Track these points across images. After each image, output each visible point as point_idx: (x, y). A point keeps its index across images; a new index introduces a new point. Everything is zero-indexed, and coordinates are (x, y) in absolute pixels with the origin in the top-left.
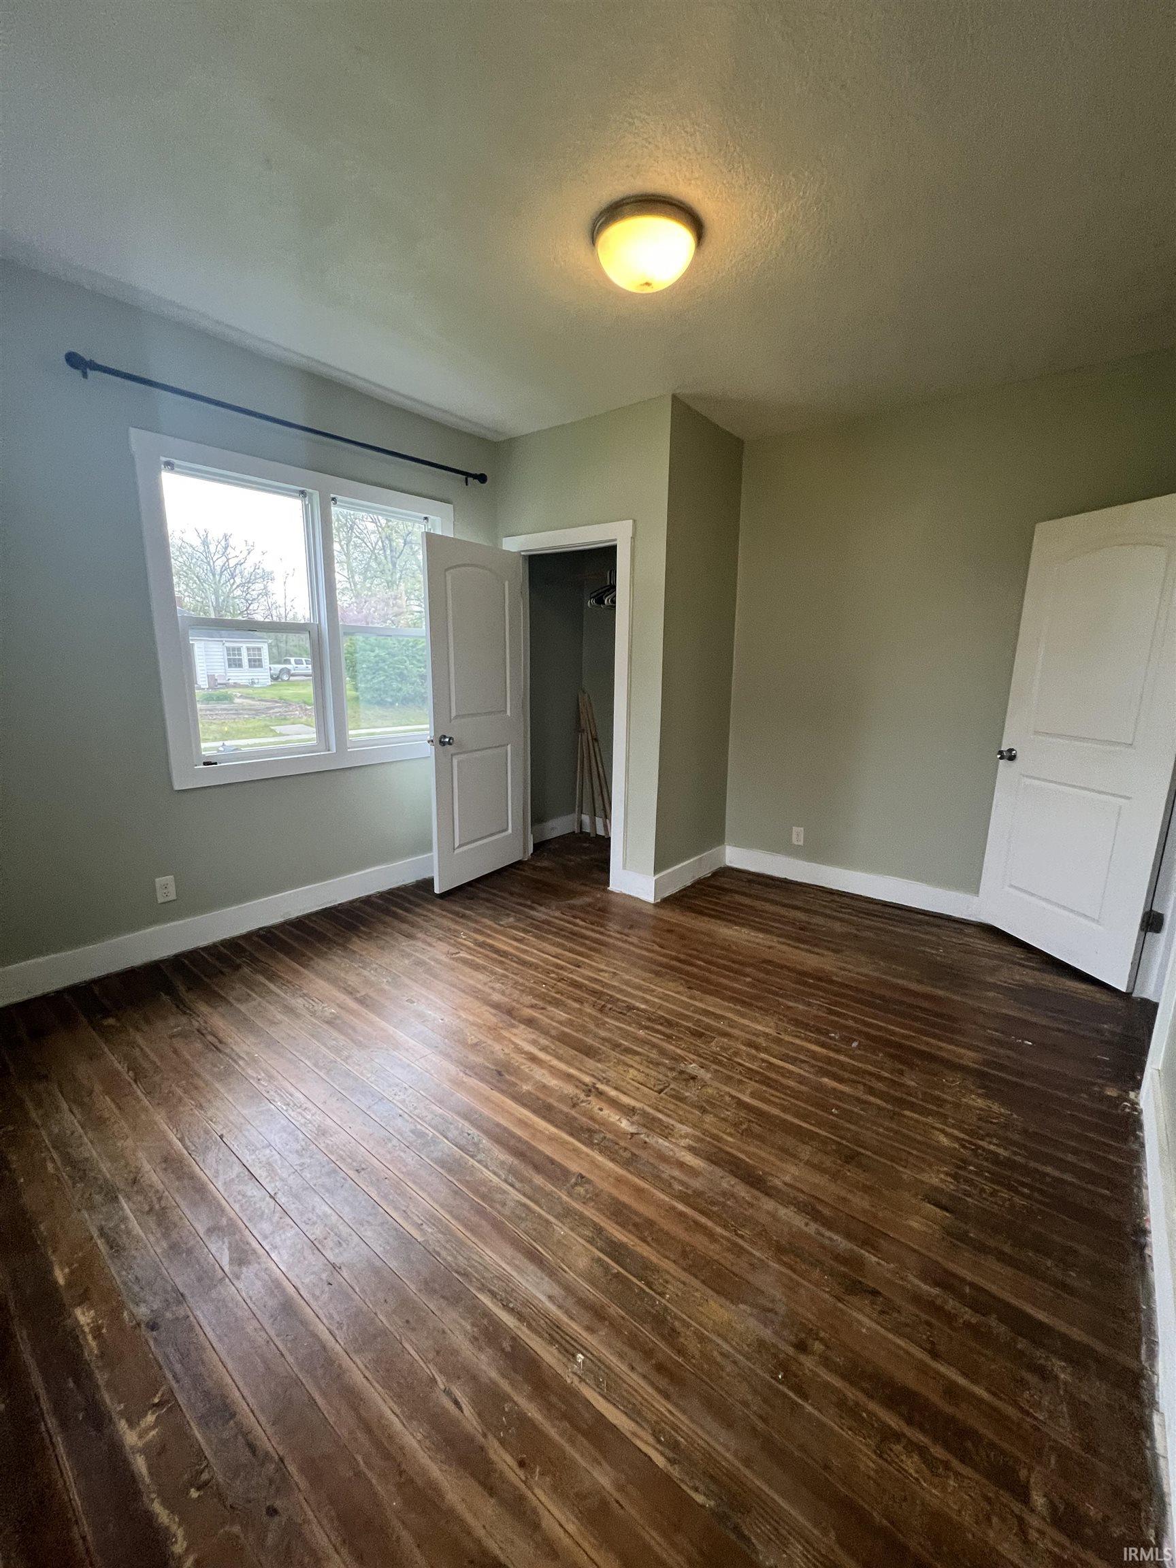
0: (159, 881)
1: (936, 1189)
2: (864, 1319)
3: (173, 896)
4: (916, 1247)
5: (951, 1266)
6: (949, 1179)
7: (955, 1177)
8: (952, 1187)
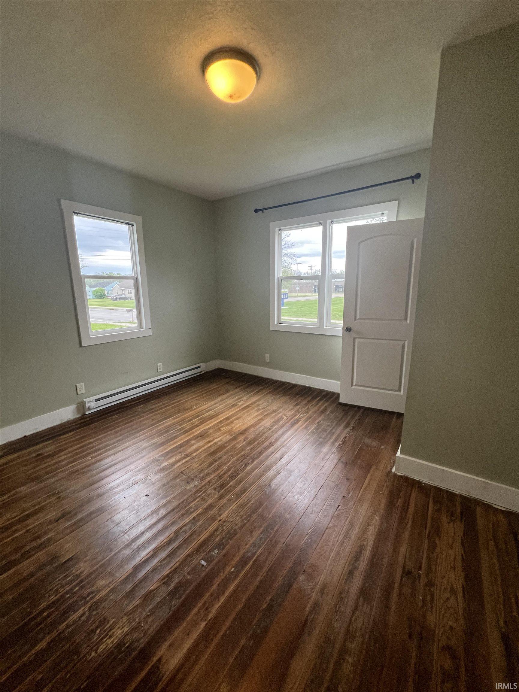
0: (266, 355)
1: (77, 563)
2: (53, 514)
3: (268, 361)
4: (61, 541)
5: (44, 551)
6: (78, 572)
7: (78, 576)
8: (74, 571)
